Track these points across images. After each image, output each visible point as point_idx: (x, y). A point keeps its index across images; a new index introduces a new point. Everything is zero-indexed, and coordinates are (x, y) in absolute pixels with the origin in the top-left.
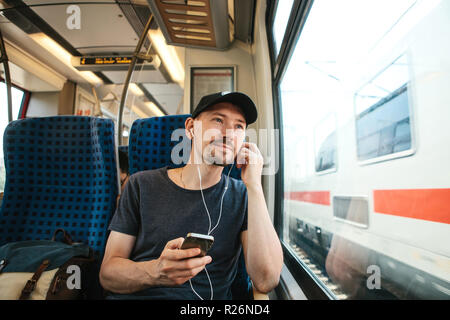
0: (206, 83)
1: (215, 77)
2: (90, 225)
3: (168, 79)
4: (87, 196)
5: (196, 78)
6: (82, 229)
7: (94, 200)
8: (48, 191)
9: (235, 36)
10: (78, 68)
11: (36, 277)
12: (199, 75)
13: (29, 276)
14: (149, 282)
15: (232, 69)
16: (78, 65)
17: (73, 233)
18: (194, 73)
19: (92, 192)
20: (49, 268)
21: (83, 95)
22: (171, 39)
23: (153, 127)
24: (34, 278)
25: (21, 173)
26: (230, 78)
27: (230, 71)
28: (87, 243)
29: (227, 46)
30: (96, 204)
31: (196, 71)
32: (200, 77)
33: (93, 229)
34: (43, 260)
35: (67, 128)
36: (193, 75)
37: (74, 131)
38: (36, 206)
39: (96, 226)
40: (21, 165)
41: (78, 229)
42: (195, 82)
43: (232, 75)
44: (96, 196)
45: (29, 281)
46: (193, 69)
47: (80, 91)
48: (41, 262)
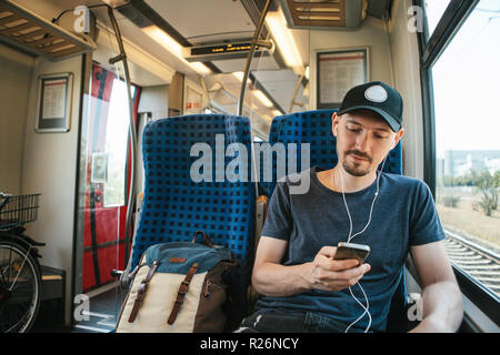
0: (334, 68)
1: (345, 61)
2: (229, 228)
3: (282, 64)
4: (224, 197)
5: (322, 63)
6: (221, 232)
7: (231, 202)
8: (185, 192)
9: (367, 12)
10: (189, 60)
11: (189, 279)
12: (325, 59)
13: (181, 278)
14: (306, 286)
15: (365, 51)
16: (189, 55)
17: (212, 235)
18: (321, 58)
19: (228, 193)
20: (199, 271)
21: (191, 87)
22: (295, 22)
23: (293, 124)
24: (186, 279)
25: (159, 174)
26: (362, 61)
27: (362, 54)
28: (227, 246)
29: (359, 25)
30: (234, 206)
31: (323, 56)
32: (326, 63)
33: (232, 233)
34: (193, 263)
35: (201, 127)
36: (319, 60)
37: (208, 130)
38: (174, 207)
39: (235, 229)
40: (159, 166)
41: (217, 232)
42: (322, 67)
43: (364, 57)
44: (234, 198)
45: (183, 283)
46: (318, 54)
47: (188, 83)
48: (190, 265)
